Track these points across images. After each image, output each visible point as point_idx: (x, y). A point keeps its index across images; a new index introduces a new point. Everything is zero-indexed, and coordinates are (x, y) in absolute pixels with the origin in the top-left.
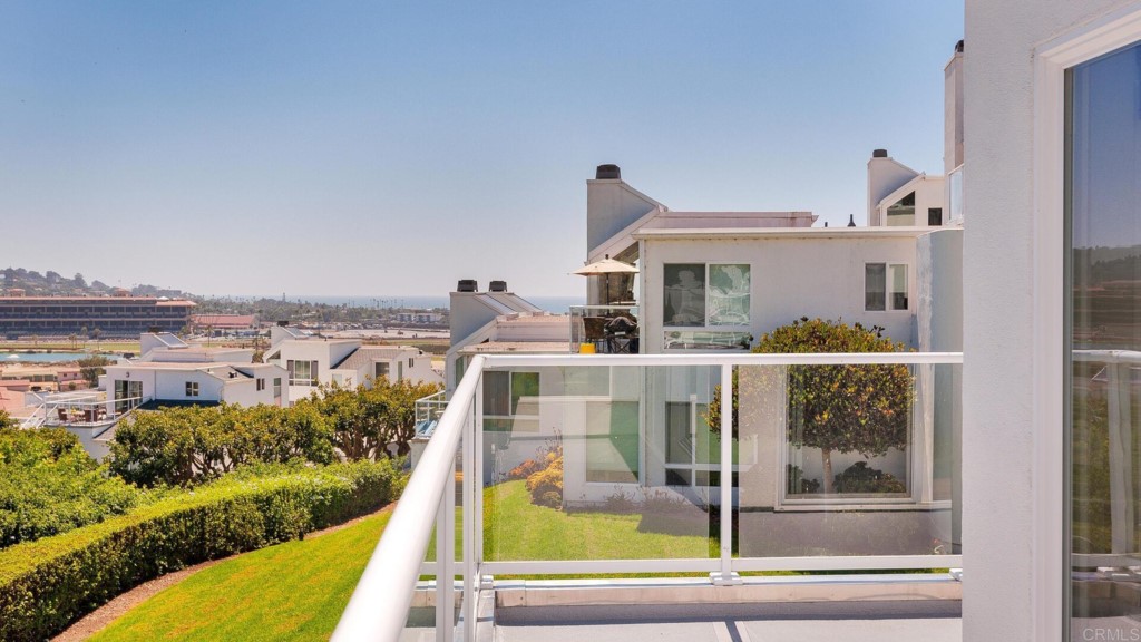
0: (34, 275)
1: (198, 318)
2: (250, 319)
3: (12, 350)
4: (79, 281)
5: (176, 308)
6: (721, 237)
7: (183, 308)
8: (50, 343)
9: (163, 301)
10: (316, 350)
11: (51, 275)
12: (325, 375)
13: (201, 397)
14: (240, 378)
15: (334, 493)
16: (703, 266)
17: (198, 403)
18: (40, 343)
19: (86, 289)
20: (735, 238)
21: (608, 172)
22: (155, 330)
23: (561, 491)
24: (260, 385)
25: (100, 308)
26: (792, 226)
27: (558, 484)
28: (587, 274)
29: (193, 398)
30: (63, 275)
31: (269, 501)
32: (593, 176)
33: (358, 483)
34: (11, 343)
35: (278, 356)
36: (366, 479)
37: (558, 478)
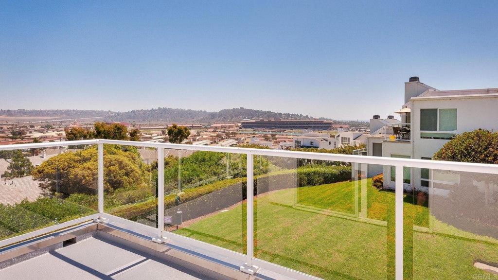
0: (297, 115)
1: (334, 126)
2: (347, 126)
3: (291, 132)
4: (307, 116)
5: (328, 123)
6: (443, 99)
7: (330, 123)
8: (299, 131)
9: (325, 121)
10: (350, 135)
11: (301, 115)
12: (352, 141)
13: (314, 146)
14: (324, 141)
15: (332, 174)
16: (437, 109)
17: (314, 147)
18: (297, 131)
19: (309, 118)
20: (450, 99)
21: (414, 79)
22: (306, 128)
23: (382, 183)
24: (330, 143)
25: (311, 123)
26: (488, 93)
27: (382, 181)
28: (400, 113)
29: (312, 146)
30: (304, 115)
31: (309, 174)
32: (408, 81)
33: (340, 172)
34: (291, 131)
35: (339, 136)
36: (343, 172)
37: (382, 179)
